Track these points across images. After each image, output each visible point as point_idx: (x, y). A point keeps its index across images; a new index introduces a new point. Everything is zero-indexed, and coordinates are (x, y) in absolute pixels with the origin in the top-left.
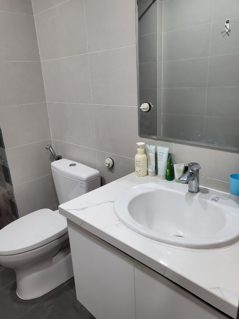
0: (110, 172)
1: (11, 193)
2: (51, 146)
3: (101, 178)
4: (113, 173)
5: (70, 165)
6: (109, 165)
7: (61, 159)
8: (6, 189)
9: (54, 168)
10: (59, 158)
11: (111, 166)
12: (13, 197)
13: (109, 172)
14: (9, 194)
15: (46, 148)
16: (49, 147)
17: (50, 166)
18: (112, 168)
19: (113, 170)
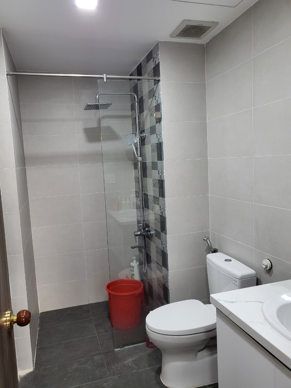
0: (268, 275)
1: (166, 278)
2: (208, 238)
3: (257, 279)
4: (271, 276)
5: (226, 260)
6: (267, 267)
7: (217, 252)
8: (162, 273)
9: (209, 260)
10: (215, 251)
11: (268, 268)
12: (167, 282)
13: (266, 274)
14: (163, 279)
15: (204, 239)
16: (207, 239)
17: (205, 258)
18: (269, 270)
19: (271, 272)
